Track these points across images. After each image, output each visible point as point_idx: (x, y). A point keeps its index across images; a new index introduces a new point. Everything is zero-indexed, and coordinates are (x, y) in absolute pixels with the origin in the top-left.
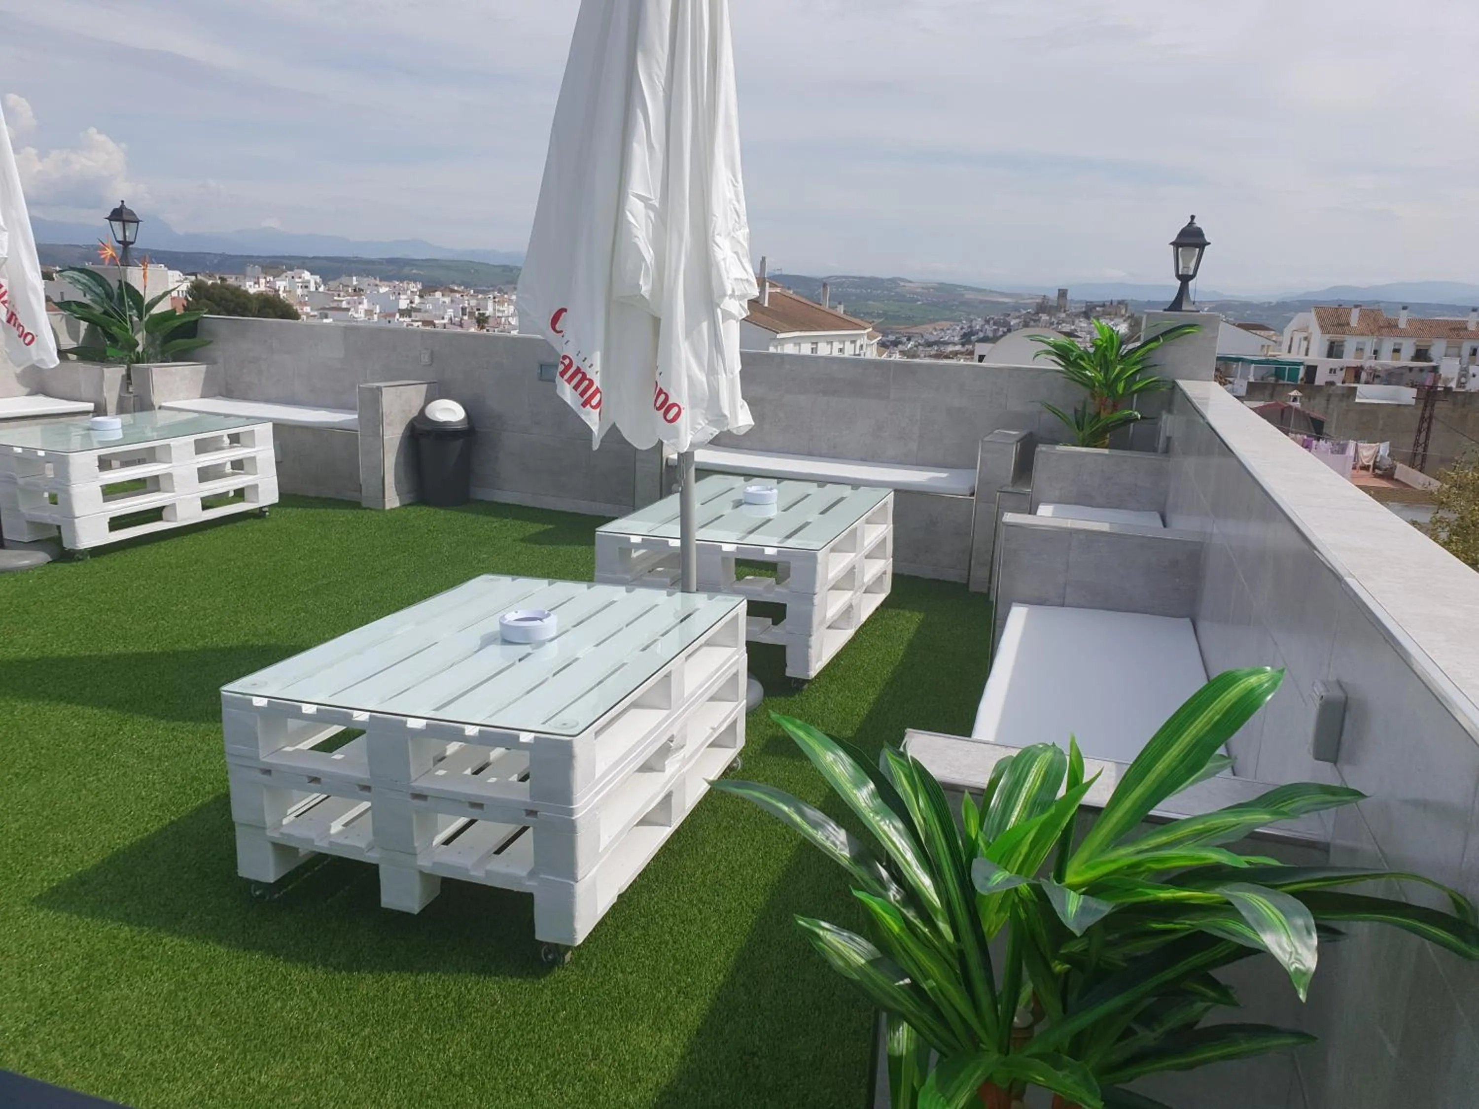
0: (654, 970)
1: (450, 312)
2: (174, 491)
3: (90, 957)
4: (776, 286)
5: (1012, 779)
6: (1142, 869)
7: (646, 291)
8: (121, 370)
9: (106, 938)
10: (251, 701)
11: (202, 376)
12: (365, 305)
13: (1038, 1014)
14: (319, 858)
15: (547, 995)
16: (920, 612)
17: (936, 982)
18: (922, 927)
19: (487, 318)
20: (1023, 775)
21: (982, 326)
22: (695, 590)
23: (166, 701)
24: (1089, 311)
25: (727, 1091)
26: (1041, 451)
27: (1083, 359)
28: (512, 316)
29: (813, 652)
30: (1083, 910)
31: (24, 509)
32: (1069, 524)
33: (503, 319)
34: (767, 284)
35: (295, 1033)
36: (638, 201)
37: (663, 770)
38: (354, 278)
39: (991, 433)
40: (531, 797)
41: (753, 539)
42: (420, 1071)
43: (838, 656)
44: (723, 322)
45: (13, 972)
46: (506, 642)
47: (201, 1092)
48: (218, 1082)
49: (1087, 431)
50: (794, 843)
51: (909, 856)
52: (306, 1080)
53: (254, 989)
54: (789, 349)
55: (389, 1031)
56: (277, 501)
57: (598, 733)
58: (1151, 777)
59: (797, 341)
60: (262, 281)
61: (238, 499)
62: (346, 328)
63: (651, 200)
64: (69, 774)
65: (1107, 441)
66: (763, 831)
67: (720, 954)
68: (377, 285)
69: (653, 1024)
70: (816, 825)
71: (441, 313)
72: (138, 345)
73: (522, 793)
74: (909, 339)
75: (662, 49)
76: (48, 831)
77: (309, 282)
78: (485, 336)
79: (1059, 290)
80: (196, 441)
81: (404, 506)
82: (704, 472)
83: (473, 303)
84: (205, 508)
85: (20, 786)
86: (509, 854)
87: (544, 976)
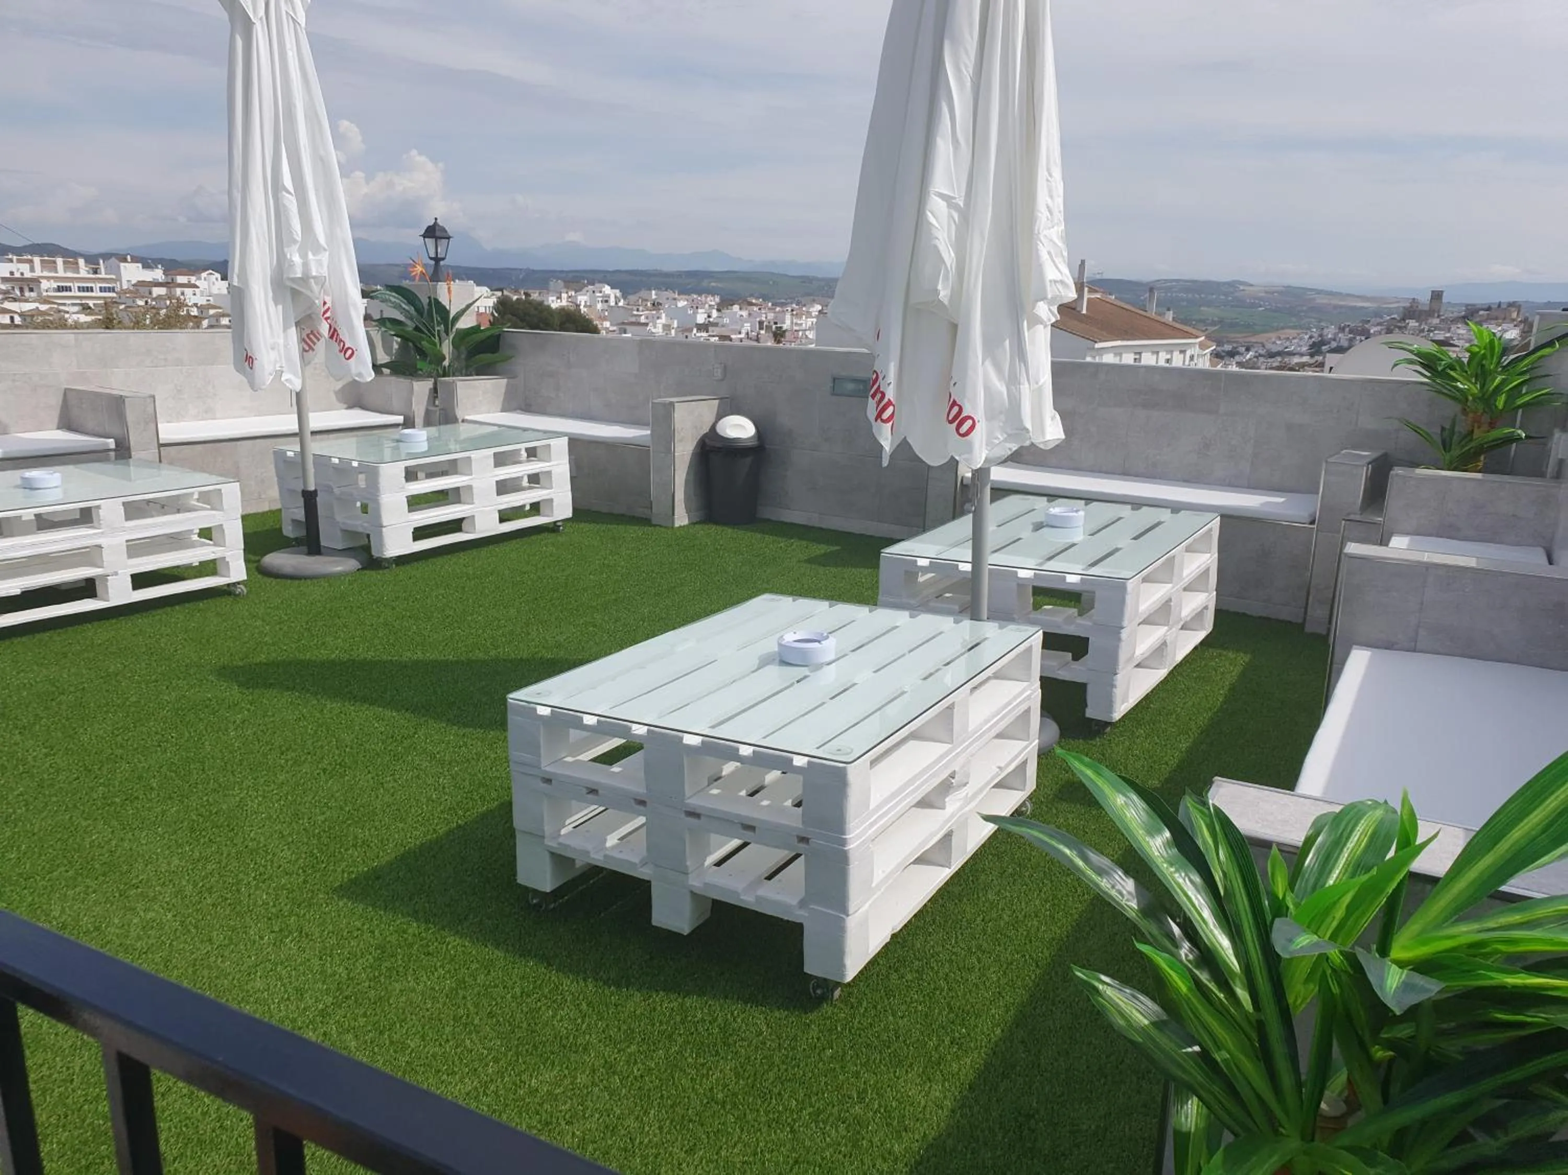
0: (926, 1016)
1: (747, 326)
2: (473, 503)
3: (381, 948)
4: (1096, 291)
5: (1332, 837)
6: (1488, 950)
7: (945, 296)
8: (429, 384)
9: (396, 931)
10: (535, 710)
11: (503, 390)
12: (663, 320)
13: (1352, 1103)
14: (595, 871)
15: (814, 1031)
16: (1245, 653)
17: (1229, 1052)
18: (1217, 992)
19: (785, 331)
20: (1345, 834)
21: (1336, 334)
22: (985, 618)
23: (459, 708)
24: (1470, 314)
25: (999, 1153)
26: (1397, 475)
27: (1453, 369)
28: (810, 329)
29: (1118, 692)
30: (1406, 987)
31: (339, 518)
32: (1426, 557)
33: (800, 333)
34: (1086, 289)
35: (564, 1042)
36: (939, 200)
37: (943, 808)
38: (653, 292)
39: (1338, 453)
40: (803, 822)
41: (1053, 565)
42: (683, 1095)
43: (1147, 697)
44: (1028, 330)
45: (315, 955)
46: (784, 663)
47: (476, 1088)
48: (492, 1080)
49: (1456, 452)
50: (1086, 896)
51: (1207, 914)
52: (573, 1089)
53: (528, 996)
54: (1109, 358)
55: (654, 1051)
56: (570, 515)
57: (874, 763)
58: (1504, 846)
59: (1118, 351)
60: (564, 296)
61: (533, 512)
62: (641, 341)
63: (955, 198)
64: (369, 772)
65: (1481, 464)
66: (1052, 882)
67: (999, 1007)
68: (675, 299)
69: (923, 1072)
70: (1101, 872)
71: (738, 328)
72: (444, 359)
73: (794, 819)
74: (1248, 350)
75: (972, 38)
76: (349, 825)
77: (609, 296)
78: (780, 349)
79: (1433, 292)
80: (495, 454)
81: (693, 524)
82: (1001, 492)
83: (771, 316)
84: (502, 520)
85: (327, 781)
86: (780, 881)
87: (811, 1011)
